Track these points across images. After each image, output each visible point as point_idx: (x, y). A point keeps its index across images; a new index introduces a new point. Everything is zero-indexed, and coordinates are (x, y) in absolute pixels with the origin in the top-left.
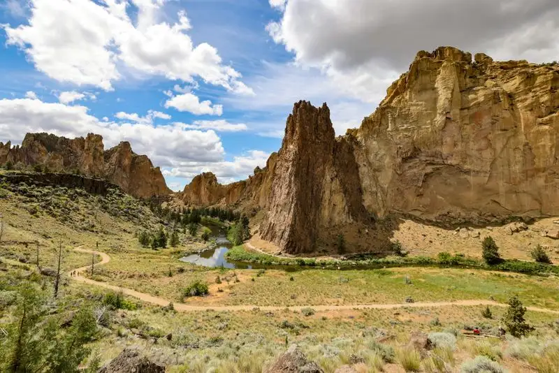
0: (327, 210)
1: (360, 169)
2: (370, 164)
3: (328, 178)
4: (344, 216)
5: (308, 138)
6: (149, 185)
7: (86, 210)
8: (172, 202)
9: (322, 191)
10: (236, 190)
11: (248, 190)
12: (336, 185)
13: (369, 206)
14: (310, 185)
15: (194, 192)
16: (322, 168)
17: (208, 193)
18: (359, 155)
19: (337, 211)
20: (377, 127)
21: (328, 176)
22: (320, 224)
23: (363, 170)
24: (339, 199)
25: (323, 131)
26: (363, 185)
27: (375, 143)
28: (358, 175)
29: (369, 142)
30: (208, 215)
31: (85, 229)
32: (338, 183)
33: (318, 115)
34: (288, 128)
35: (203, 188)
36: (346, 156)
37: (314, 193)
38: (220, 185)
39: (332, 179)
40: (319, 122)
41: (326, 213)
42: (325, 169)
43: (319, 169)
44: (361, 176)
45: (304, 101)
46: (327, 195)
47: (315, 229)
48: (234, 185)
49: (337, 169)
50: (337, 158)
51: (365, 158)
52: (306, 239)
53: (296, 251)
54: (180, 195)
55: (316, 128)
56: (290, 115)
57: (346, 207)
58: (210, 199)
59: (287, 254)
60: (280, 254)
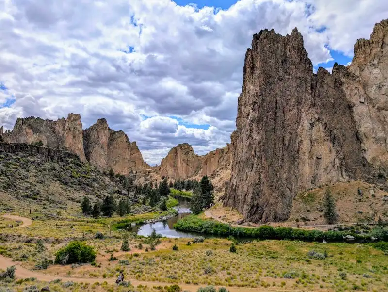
0: (307, 165)
1: (354, 109)
2: (370, 100)
3: (306, 123)
4: (334, 173)
5: (273, 74)
6: (126, 161)
7: (35, 178)
8: (149, 177)
9: (298, 140)
10: (213, 159)
11: (226, 158)
12: (319, 131)
13: (374, 159)
14: (279, 133)
15: (171, 165)
16: (295, 110)
17: (185, 165)
18: (351, 90)
19: (323, 166)
20: (379, 49)
21: (306, 121)
22: (300, 184)
23: (360, 110)
24: (325, 150)
25: (294, 64)
26: (362, 130)
27: (376, 71)
28: (352, 118)
29: (366, 72)
30: (183, 188)
31: (27, 196)
32: (321, 129)
33: (285, 45)
34: (247, 66)
35: (179, 159)
36: (331, 92)
37: (286, 142)
38: (197, 156)
39: (312, 125)
40: (288, 53)
41: (306, 169)
42: (299, 111)
43: (291, 113)
44: (356, 118)
45: (266, 30)
46: (306, 146)
47: (291, 190)
48: (212, 155)
49: (319, 111)
50: (319, 96)
51: (362, 92)
52: (276, 203)
53: (264, 219)
54: (157, 169)
55: (284, 61)
56: (249, 49)
57: (337, 161)
58: (187, 172)
59: (251, 223)
60: (242, 222)
